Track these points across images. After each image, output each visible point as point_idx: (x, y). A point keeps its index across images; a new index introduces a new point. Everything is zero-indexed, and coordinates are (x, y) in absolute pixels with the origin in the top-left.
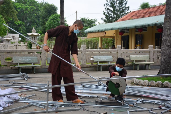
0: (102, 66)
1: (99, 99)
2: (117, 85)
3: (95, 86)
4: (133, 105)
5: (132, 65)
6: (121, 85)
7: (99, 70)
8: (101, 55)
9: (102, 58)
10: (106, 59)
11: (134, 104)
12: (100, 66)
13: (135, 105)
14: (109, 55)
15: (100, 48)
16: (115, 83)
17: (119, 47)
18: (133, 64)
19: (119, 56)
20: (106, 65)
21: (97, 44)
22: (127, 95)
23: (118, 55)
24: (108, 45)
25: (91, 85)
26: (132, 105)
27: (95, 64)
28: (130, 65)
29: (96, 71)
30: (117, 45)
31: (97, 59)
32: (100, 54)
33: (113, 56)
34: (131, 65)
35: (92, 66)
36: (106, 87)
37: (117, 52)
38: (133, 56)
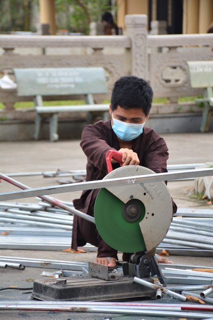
0: (55, 117)
1: (44, 273)
2: (133, 210)
3: (26, 215)
4: (202, 295)
5: (196, 109)
6: (148, 209)
7: (45, 137)
8: (52, 65)
9: (56, 80)
10: (76, 84)
11: (205, 292)
12: (46, 118)
13: (208, 294)
14: (89, 65)
15: (46, 30)
16: (125, 199)
17: (136, 26)
18: (202, 105)
19: (134, 66)
20: (78, 112)
21: (30, 7)
22: (171, 254)
23: (131, 62)
24: (85, 9)
25: (6, 211)
26: (196, 296)
27: (22, 107)
28: (186, 109)
29: (30, 139)
30: (126, 13)
31: (33, 83)
32: (46, 61)
33: (106, 69)
34: (192, 111)
35: (10, 116)
36: (72, 218)
37: (129, 49)
38: (203, 67)
